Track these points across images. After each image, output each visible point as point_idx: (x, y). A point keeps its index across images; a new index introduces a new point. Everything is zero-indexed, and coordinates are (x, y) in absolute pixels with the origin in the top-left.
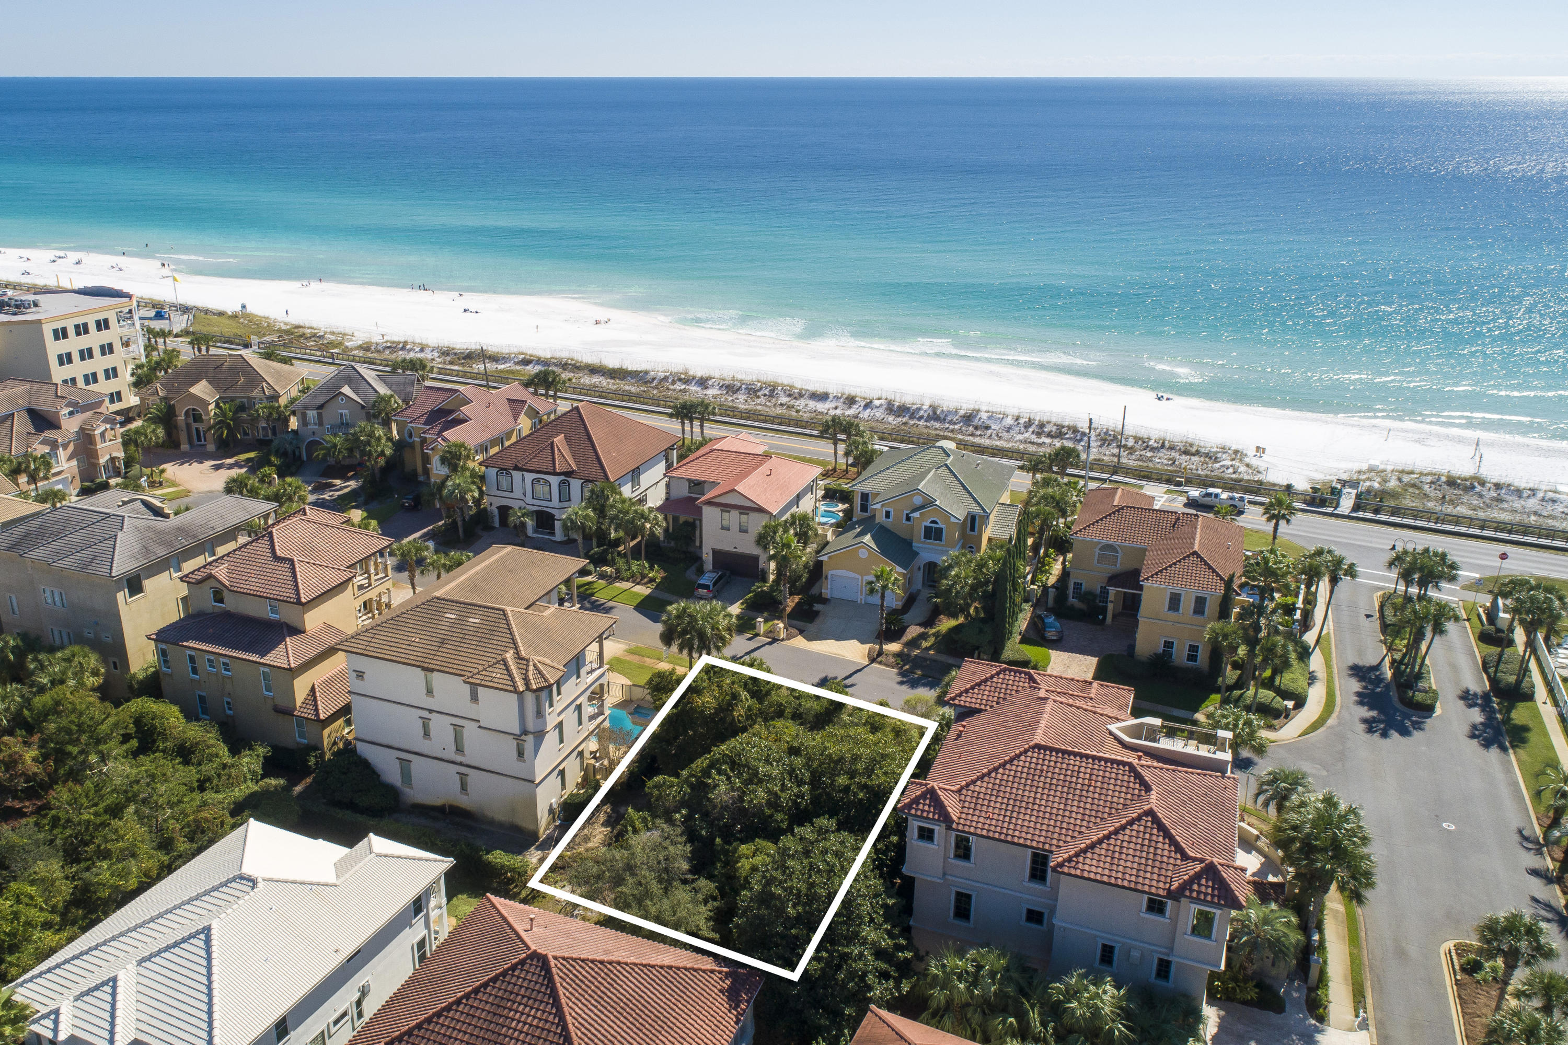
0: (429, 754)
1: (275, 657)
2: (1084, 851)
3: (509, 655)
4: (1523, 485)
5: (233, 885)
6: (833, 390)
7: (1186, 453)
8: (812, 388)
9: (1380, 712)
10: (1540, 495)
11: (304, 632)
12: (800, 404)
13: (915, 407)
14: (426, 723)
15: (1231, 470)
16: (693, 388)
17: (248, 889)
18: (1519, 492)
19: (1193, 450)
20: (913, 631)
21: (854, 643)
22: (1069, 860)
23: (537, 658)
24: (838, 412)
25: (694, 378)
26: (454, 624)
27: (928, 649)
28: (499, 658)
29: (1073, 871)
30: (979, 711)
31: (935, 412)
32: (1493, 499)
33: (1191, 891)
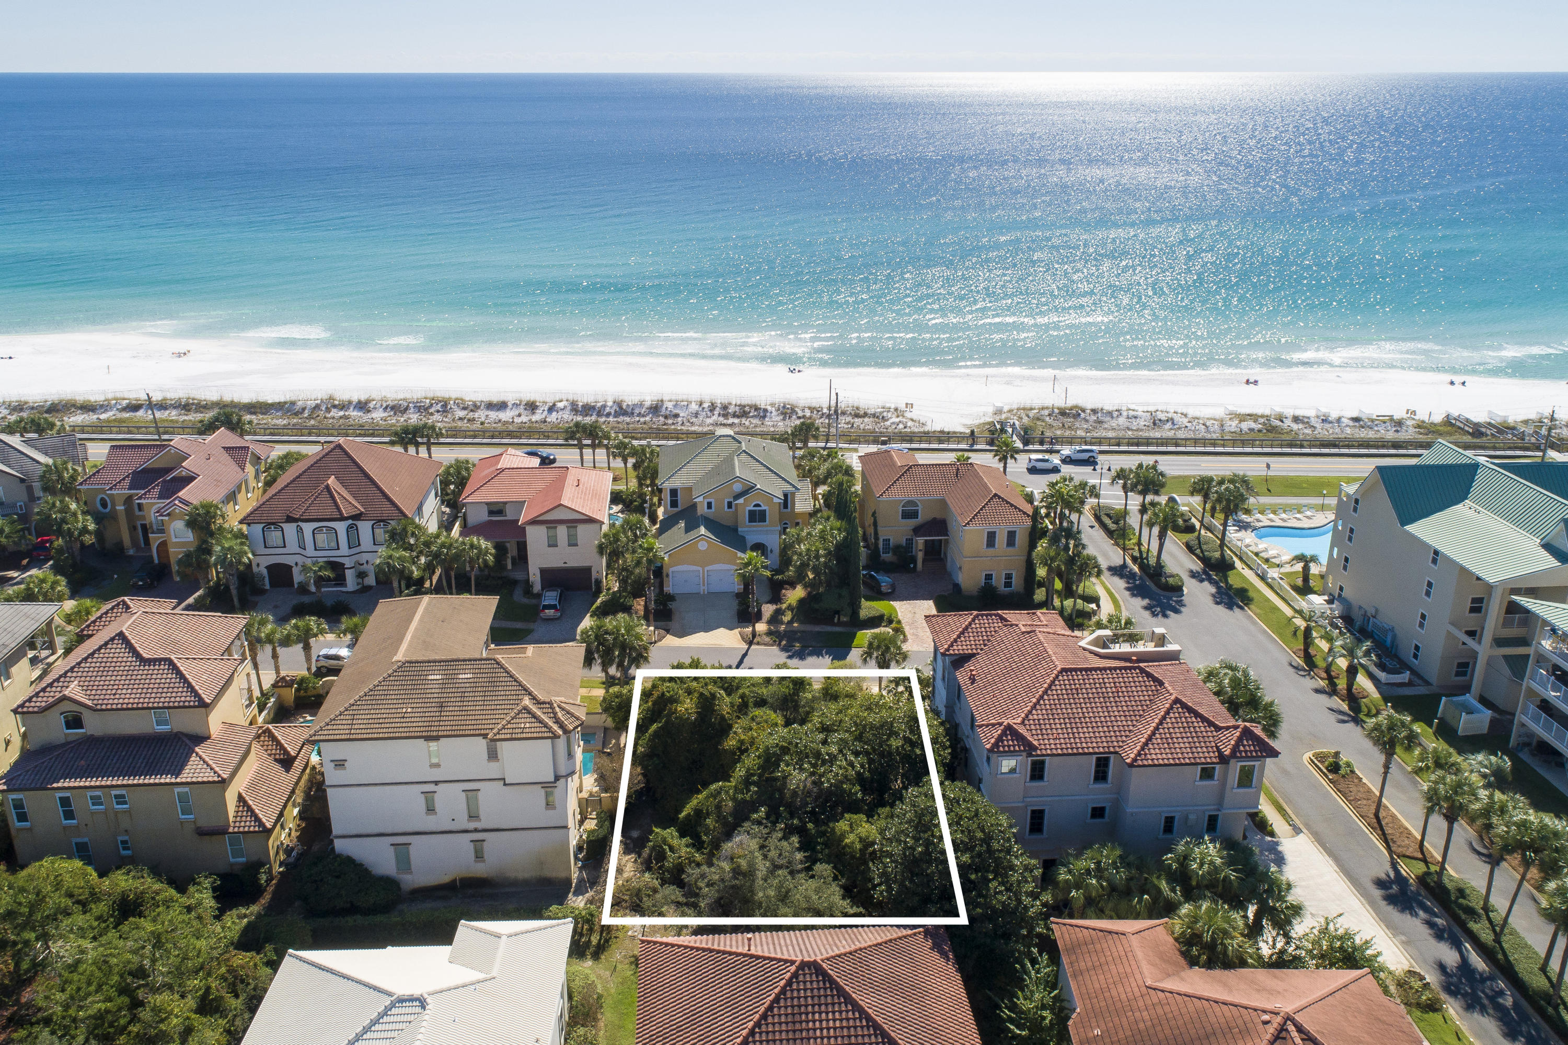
0: (434, 829)
1: (194, 771)
2: (1146, 744)
3: (527, 701)
4: (1110, 409)
5: (394, 1011)
6: (510, 399)
7: (857, 416)
8: (487, 398)
9: (1150, 599)
10: (1125, 414)
11: (209, 738)
12: (481, 415)
13: (599, 405)
14: (429, 797)
15: (901, 426)
16: (354, 413)
17: (418, 1010)
18: (1110, 413)
19: (862, 413)
20: (768, 610)
21: (722, 631)
22: (1139, 754)
23: (558, 699)
24: (524, 419)
25: (350, 402)
26: (443, 685)
27: (790, 622)
28: (519, 708)
29: (1145, 763)
30: (973, 655)
31: (621, 408)
32: (1095, 422)
33: (1240, 752)
